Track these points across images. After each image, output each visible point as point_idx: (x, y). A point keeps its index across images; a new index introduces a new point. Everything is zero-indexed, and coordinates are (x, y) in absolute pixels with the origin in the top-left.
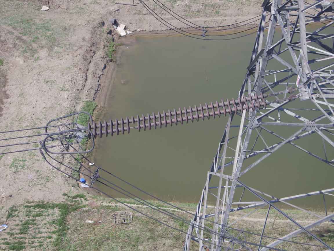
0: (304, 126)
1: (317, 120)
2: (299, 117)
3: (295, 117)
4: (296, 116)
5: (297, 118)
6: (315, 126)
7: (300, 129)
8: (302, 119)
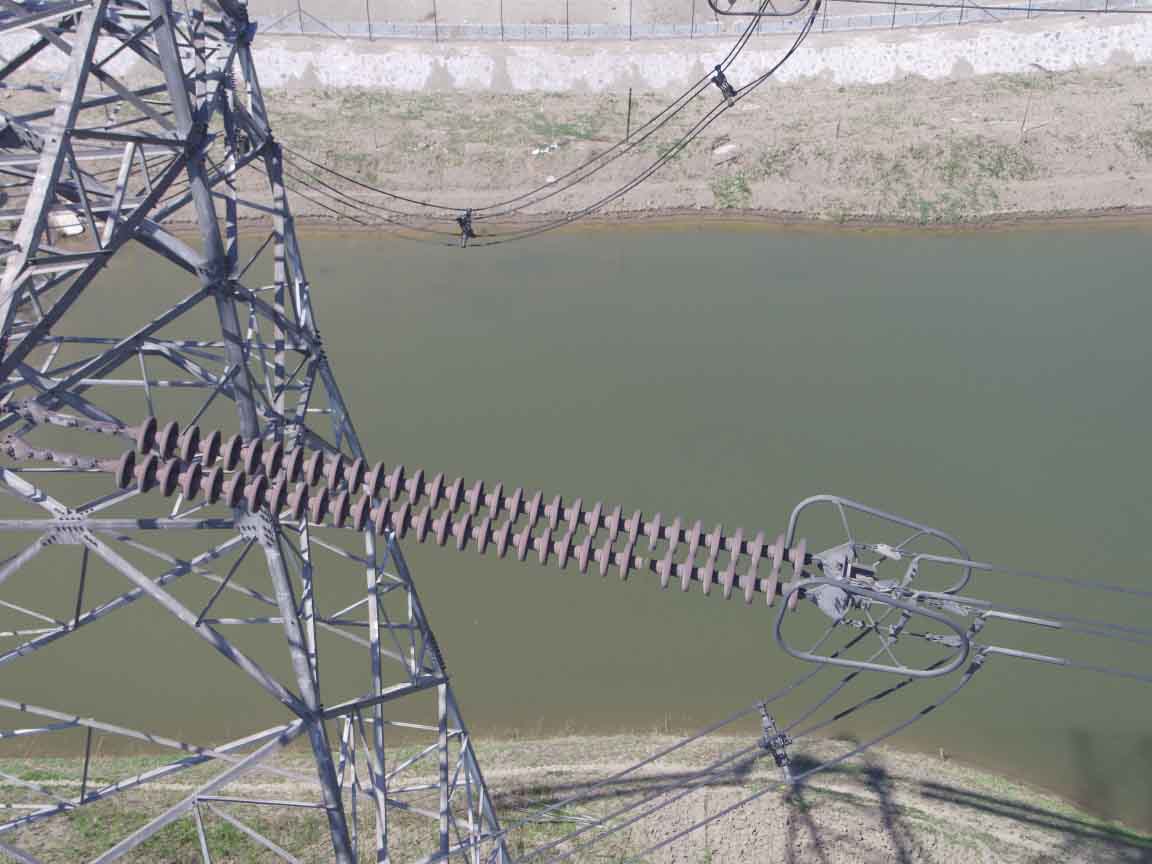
0: (48, 530)
1: (96, 508)
2: (43, 498)
3: (29, 497)
4: (35, 494)
5: (37, 500)
6: (85, 528)
7: (36, 539)
8: (50, 504)
